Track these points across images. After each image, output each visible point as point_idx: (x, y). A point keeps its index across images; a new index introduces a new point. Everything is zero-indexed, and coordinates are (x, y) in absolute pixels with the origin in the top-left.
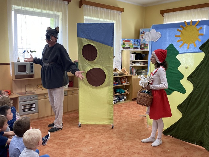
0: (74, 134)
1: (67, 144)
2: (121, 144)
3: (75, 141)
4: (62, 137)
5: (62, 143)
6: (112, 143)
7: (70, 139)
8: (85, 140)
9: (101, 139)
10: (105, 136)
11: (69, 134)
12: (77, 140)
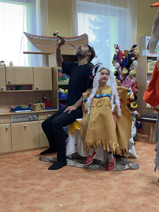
0: (43, 179)
1: (22, 195)
2: (124, 201)
3: (37, 191)
4: (19, 184)
5: (15, 193)
6: (105, 198)
7: (31, 187)
8: (57, 190)
9: (88, 189)
10: (95, 184)
11: (34, 178)
12: (43, 189)
